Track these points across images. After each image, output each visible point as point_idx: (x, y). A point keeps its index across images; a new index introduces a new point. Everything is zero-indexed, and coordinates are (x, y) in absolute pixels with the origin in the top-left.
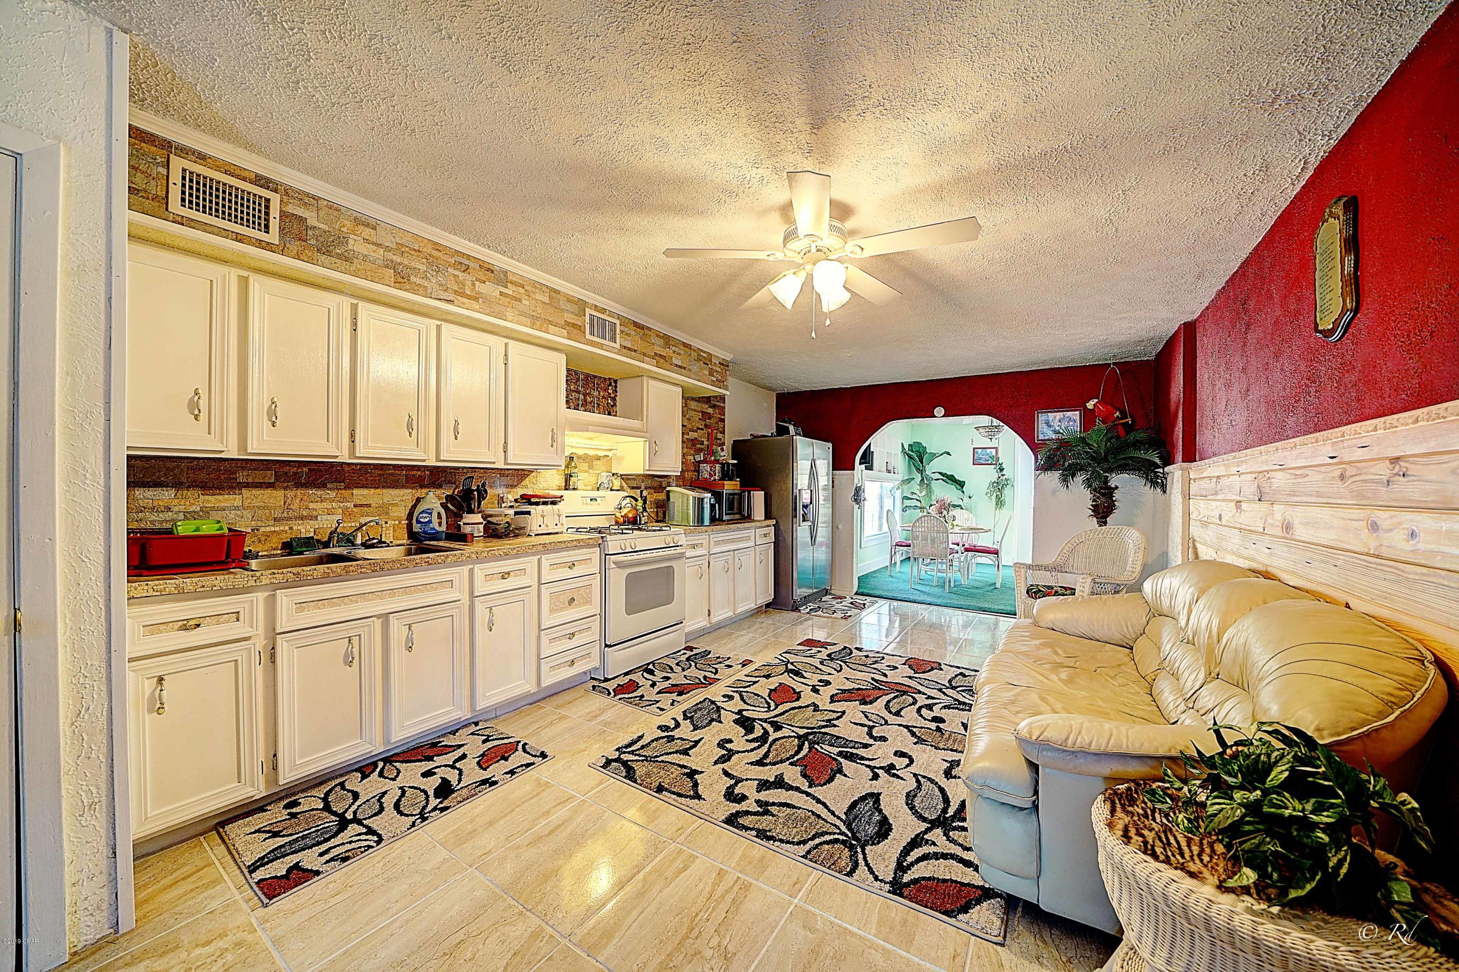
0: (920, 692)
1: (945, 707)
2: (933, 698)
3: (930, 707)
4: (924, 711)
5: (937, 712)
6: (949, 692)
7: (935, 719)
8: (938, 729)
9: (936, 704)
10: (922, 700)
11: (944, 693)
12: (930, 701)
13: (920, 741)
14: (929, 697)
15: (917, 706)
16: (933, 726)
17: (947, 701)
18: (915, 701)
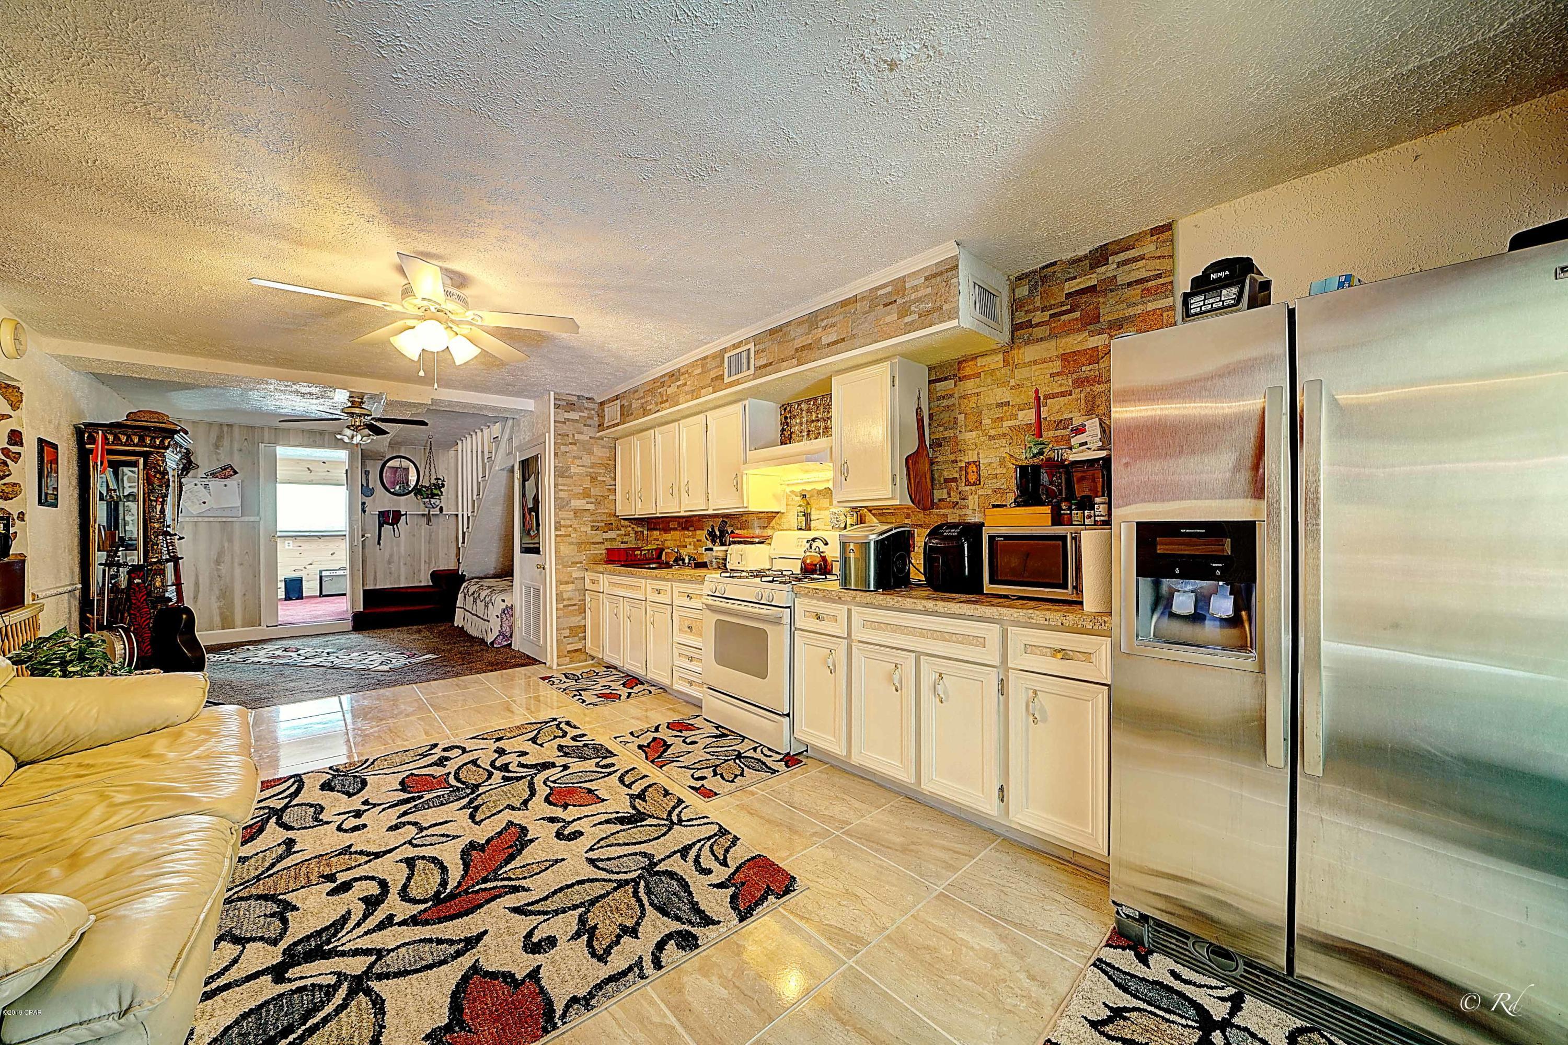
0: (414, 921)
1: (345, 919)
2: (381, 926)
3: (372, 903)
4: (374, 889)
5: (352, 901)
6: (357, 965)
7: (346, 887)
8: (331, 878)
9: (365, 917)
10: (394, 905)
11: (367, 952)
12: (380, 915)
13: (347, 850)
14: (389, 922)
15: (394, 890)
16: (342, 878)
17: (347, 940)
18: (404, 894)
